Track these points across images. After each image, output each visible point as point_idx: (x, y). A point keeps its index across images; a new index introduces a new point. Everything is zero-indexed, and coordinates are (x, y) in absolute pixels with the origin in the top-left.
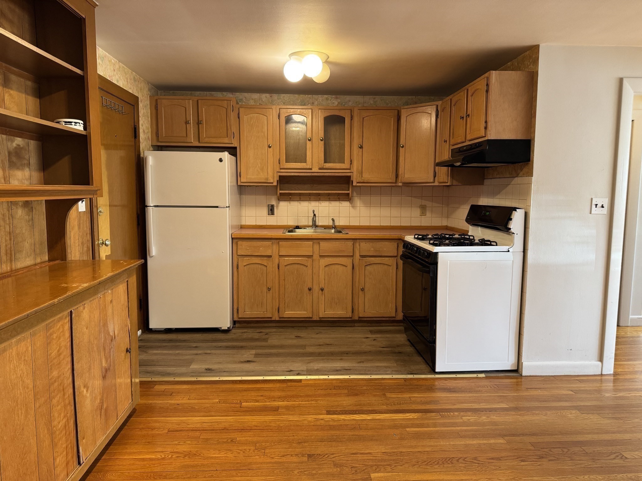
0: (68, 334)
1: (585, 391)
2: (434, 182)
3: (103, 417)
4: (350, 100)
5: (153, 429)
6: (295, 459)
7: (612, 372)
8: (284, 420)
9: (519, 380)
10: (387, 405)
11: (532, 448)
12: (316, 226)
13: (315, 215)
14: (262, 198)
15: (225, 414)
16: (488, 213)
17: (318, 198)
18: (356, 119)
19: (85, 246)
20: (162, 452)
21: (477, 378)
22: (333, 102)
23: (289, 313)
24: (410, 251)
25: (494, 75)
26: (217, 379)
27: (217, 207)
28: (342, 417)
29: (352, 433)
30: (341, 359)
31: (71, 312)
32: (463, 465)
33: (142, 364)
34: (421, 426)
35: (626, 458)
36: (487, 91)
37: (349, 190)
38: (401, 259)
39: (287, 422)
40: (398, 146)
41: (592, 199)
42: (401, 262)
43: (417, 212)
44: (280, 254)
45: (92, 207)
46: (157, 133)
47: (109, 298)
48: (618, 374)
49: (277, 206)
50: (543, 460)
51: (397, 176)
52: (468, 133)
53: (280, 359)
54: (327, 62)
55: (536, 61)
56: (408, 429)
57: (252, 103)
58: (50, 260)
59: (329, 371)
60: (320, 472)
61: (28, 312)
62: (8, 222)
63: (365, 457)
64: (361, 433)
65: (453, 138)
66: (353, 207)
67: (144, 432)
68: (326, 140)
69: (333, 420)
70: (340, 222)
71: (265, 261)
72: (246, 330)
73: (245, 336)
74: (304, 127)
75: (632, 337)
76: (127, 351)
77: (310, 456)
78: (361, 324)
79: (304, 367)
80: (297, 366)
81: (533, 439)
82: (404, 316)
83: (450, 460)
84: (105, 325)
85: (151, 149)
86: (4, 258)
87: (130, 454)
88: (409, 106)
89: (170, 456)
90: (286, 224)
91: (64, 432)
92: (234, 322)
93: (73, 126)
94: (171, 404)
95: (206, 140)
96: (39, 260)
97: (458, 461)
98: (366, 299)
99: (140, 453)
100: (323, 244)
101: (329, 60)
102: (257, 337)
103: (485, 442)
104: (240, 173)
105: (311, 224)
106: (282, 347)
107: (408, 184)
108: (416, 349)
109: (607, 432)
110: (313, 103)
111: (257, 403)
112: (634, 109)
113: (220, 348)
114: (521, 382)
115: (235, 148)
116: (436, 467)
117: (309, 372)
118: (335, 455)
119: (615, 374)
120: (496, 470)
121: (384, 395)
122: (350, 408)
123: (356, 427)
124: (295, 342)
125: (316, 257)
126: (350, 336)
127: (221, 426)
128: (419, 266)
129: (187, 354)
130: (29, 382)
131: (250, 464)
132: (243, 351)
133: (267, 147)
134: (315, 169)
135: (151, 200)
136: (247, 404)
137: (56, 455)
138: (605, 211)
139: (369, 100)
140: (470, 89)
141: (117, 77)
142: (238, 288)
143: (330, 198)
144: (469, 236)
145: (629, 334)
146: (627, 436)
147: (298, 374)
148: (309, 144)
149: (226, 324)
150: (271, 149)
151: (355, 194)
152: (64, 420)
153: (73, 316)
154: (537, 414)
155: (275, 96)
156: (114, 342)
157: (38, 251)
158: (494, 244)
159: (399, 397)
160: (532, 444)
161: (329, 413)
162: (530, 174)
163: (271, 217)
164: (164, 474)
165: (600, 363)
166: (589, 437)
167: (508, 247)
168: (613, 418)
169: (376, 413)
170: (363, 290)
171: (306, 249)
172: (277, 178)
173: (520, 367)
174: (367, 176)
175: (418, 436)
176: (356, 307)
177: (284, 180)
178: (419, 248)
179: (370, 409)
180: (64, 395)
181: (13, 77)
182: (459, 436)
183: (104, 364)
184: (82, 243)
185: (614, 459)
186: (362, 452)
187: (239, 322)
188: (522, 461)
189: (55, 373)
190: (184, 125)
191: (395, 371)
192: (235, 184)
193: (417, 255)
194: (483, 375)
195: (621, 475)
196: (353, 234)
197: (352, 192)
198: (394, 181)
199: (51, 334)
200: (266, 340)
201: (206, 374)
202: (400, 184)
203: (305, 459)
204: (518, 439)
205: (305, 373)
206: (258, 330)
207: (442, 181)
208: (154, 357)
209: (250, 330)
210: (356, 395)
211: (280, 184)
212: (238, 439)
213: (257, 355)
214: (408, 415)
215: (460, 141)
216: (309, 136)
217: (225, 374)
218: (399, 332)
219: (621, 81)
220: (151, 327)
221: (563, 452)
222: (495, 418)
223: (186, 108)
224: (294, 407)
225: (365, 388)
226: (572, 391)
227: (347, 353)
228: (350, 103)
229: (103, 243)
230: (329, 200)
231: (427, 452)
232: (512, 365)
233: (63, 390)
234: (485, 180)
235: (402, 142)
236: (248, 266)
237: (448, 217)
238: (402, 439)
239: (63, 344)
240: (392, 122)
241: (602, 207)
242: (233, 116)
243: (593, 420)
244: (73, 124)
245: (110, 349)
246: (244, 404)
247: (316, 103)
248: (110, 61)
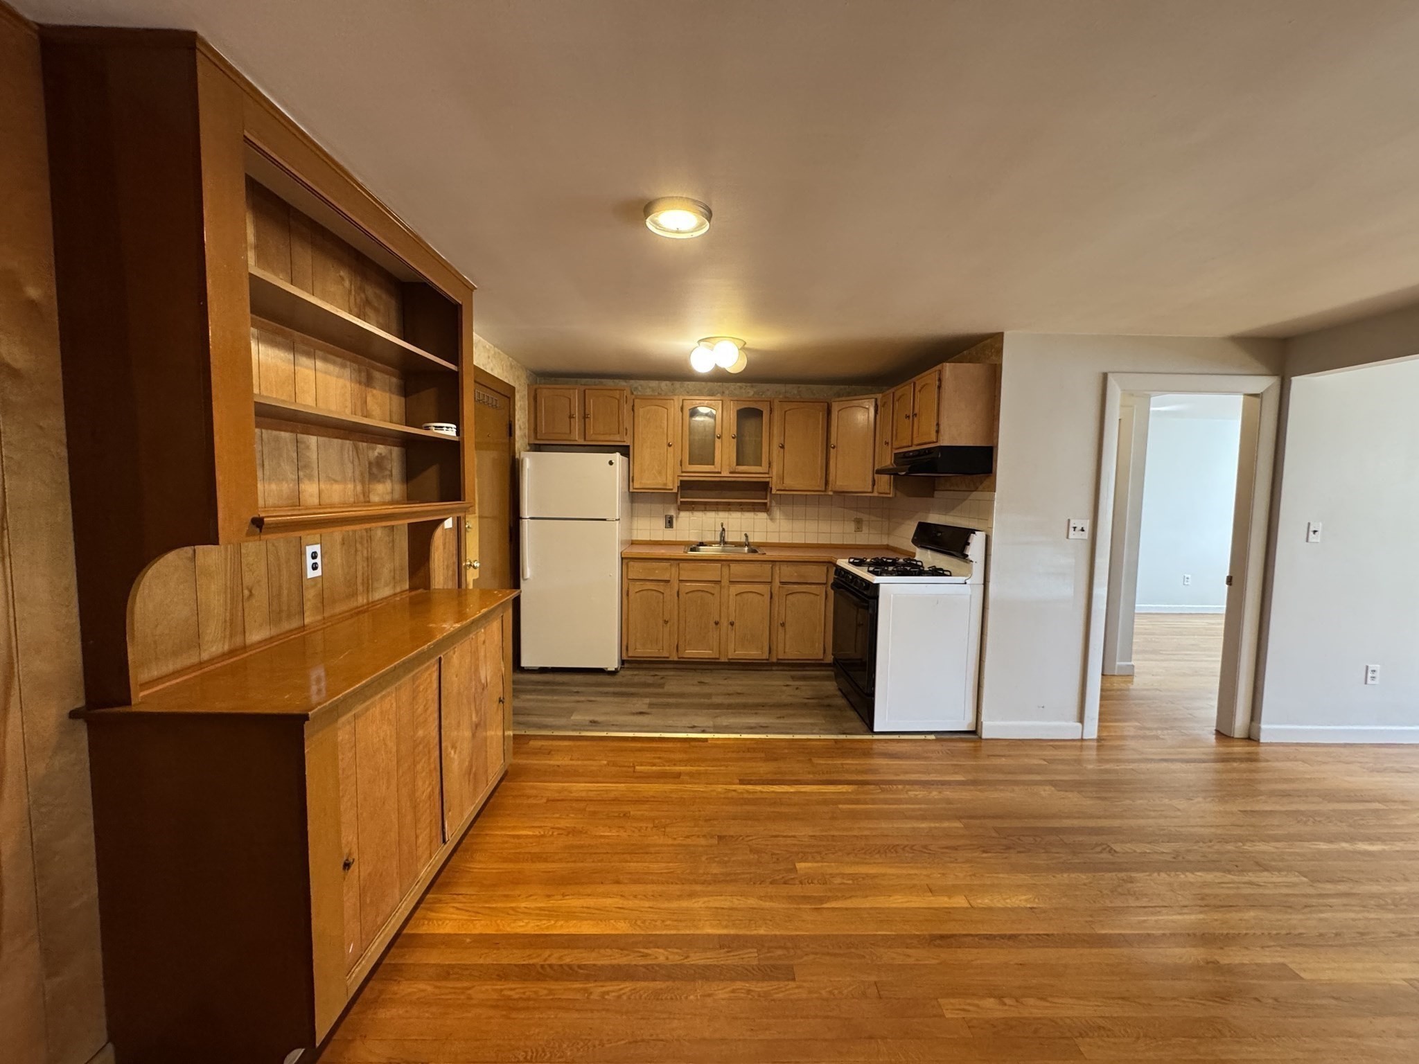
0: (435, 685)
1: (1063, 761)
2: (872, 492)
3: (471, 784)
4: (770, 390)
5: (529, 797)
6: (703, 841)
7: (1095, 736)
8: (687, 791)
9: (978, 744)
10: (814, 773)
11: (994, 834)
12: (725, 543)
13: (724, 530)
14: (658, 507)
15: (615, 780)
16: (939, 534)
17: (728, 507)
18: (776, 414)
19: (451, 569)
20: (541, 827)
21: (924, 740)
22: (749, 391)
23: (691, 653)
24: (843, 579)
25: (948, 368)
26: (604, 734)
27: (605, 520)
28: (759, 788)
29: (772, 810)
30: (756, 713)
31: (440, 658)
32: (911, 855)
33: (516, 712)
34: (857, 802)
35: (1115, 851)
36: (939, 387)
37: (766, 499)
38: (832, 588)
39: (692, 794)
40: (828, 446)
41: (1069, 520)
42: (831, 593)
43: (851, 527)
44: (681, 579)
45: (458, 523)
46: (535, 429)
47: (481, 639)
48: (1103, 740)
49: (677, 517)
50: (1012, 851)
51: (827, 483)
52: (915, 436)
53: (682, 711)
54: (743, 348)
55: (999, 352)
56: (840, 806)
57: (649, 392)
58: (412, 588)
59: (741, 728)
60: (732, 859)
61: (396, 663)
62: (366, 545)
63: (789, 841)
64: (784, 809)
65: (896, 439)
66: (771, 519)
67: (518, 801)
68: (739, 437)
69: (748, 792)
70: (755, 538)
71: (661, 587)
72: (635, 673)
73: (636, 679)
74: (711, 420)
75: (1121, 690)
76: (500, 701)
77: (720, 838)
78: (781, 668)
79: (709, 723)
80: (700, 721)
81: (998, 823)
82: (835, 659)
83: (894, 848)
84: (477, 670)
85: (528, 448)
86: (360, 588)
87: (502, 828)
88: (840, 399)
89: (550, 833)
90: (687, 540)
91: (428, 805)
92: (623, 662)
93: (444, 432)
94: (550, 765)
95: (594, 437)
96: (398, 590)
97: (903, 849)
98: (787, 636)
99: (514, 828)
100: (733, 566)
101: (746, 346)
102: (650, 682)
103: (937, 825)
104: (633, 477)
105: (718, 539)
106: (682, 695)
107: (840, 493)
108: (848, 700)
109: (1091, 817)
110: (723, 393)
111: (654, 768)
112: (1122, 406)
113: (606, 694)
114: (980, 746)
115: (628, 447)
116: (877, 856)
117: (717, 729)
118: (751, 838)
119: (1099, 739)
120: (951, 862)
121: (810, 760)
122: (770, 777)
123: (776, 801)
124: (697, 689)
125: (725, 582)
126: (767, 683)
127: (612, 795)
128: (855, 598)
129: (566, 701)
130: (392, 745)
131: (648, 846)
132: (635, 700)
133: (666, 446)
134: (725, 473)
135: (527, 510)
136: (643, 768)
137: (418, 831)
138: (1086, 535)
139: (792, 389)
140: (917, 382)
141: (492, 365)
142: (628, 619)
143: (742, 508)
144: (917, 561)
145: (1116, 686)
146: (1116, 823)
147: (704, 732)
148: (718, 442)
149: (613, 664)
150: (671, 449)
151: (774, 503)
152: (429, 790)
153: (442, 662)
154: (1001, 790)
155: (677, 384)
156: (485, 692)
157: (397, 577)
158: (948, 573)
159: (828, 764)
160: (996, 830)
161: (742, 782)
162: (992, 488)
163: (669, 531)
164: (544, 856)
165: (1079, 725)
166: (1067, 823)
167: (965, 578)
168: (1098, 798)
169: (801, 784)
170: (783, 625)
171: (713, 572)
172: (677, 484)
173: (979, 727)
174: (789, 482)
175: (854, 816)
176: (774, 647)
177: (686, 486)
178: (855, 577)
179: (793, 778)
180: (429, 759)
181: (377, 375)
182: (905, 816)
183: (474, 719)
184: (447, 566)
185: (1101, 852)
186: (785, 834)
187: (628, 662)
188: (984, 852)
189: (421, 733)
190: (568, 420)
191: (823, 730)
192: (627, 490)
193: (852, 585)
194: (932, 737)
195: (1110, 874)
196: (771, 554)
197: (771, 502)
198: (823, 489)
199: (418, 686)
200: (661, 686)
201: (591, 728)
202: (831, 493)
203: (715, 841)
204: (978, 822)
205: (712, 730)
206: (652, 673)
207: (882, 491)
208: (527, 705)
209: (641, 672)
210: (776, 760)
211: (682, 489)
212: (632, 813)
213: (651, 705)
214: (840, 787)
215: (905, 445)
216: (718, 432)
217: (614, 728)
218: (827, 678)
219: (1105, 377)
220: (523, 664)
221: (1036, 841)
222: (948, 793)
223: (570, 399)
224: (699, 773)
225: (786, 751)
226: (1044, 760)
227: (763, 706)
228: (769, 393)
229: (470, 565)
230: (742, 510)
231: (865, 836)
232: (969, 725)
233: (429, 752)
234: (936, 492)
235: (833, 441)
236: (641, 593)
237: (889, 534)
238: (833, 818)
239: (430, 697)
240: (821, 416)
241: (1082, 530)
242: (626, 408)
243: (1073, 800)
244: (445, 429)
245: (481, 701)
246: (638, 768)
247: (727, 392)
248: (484, 347)
